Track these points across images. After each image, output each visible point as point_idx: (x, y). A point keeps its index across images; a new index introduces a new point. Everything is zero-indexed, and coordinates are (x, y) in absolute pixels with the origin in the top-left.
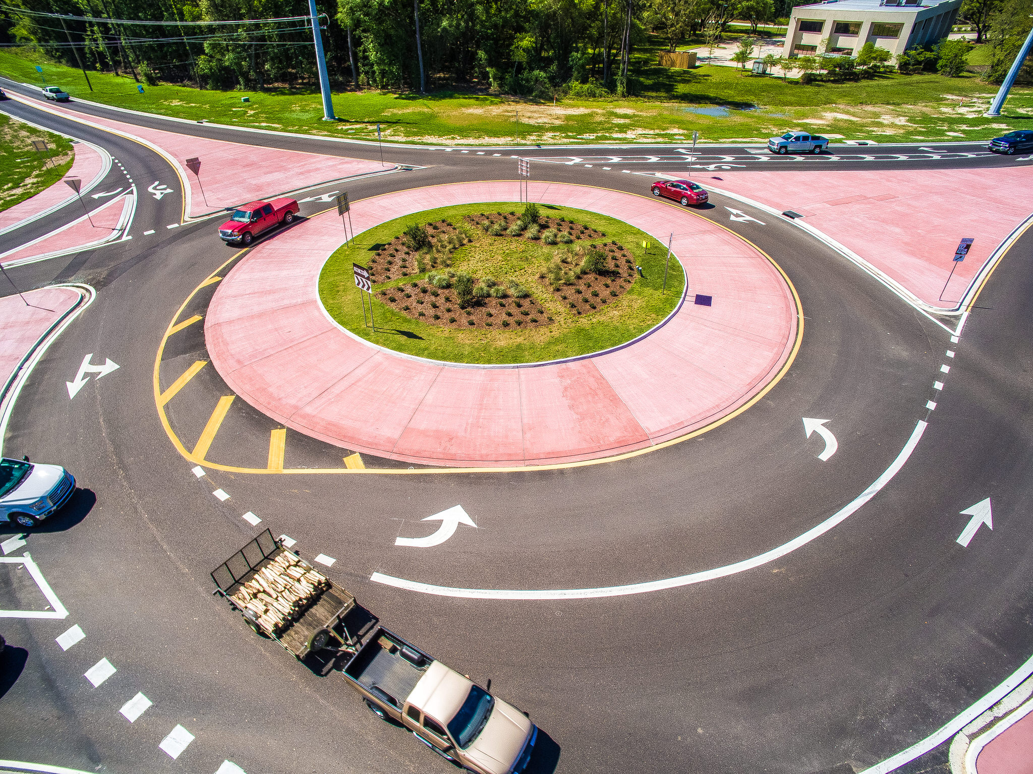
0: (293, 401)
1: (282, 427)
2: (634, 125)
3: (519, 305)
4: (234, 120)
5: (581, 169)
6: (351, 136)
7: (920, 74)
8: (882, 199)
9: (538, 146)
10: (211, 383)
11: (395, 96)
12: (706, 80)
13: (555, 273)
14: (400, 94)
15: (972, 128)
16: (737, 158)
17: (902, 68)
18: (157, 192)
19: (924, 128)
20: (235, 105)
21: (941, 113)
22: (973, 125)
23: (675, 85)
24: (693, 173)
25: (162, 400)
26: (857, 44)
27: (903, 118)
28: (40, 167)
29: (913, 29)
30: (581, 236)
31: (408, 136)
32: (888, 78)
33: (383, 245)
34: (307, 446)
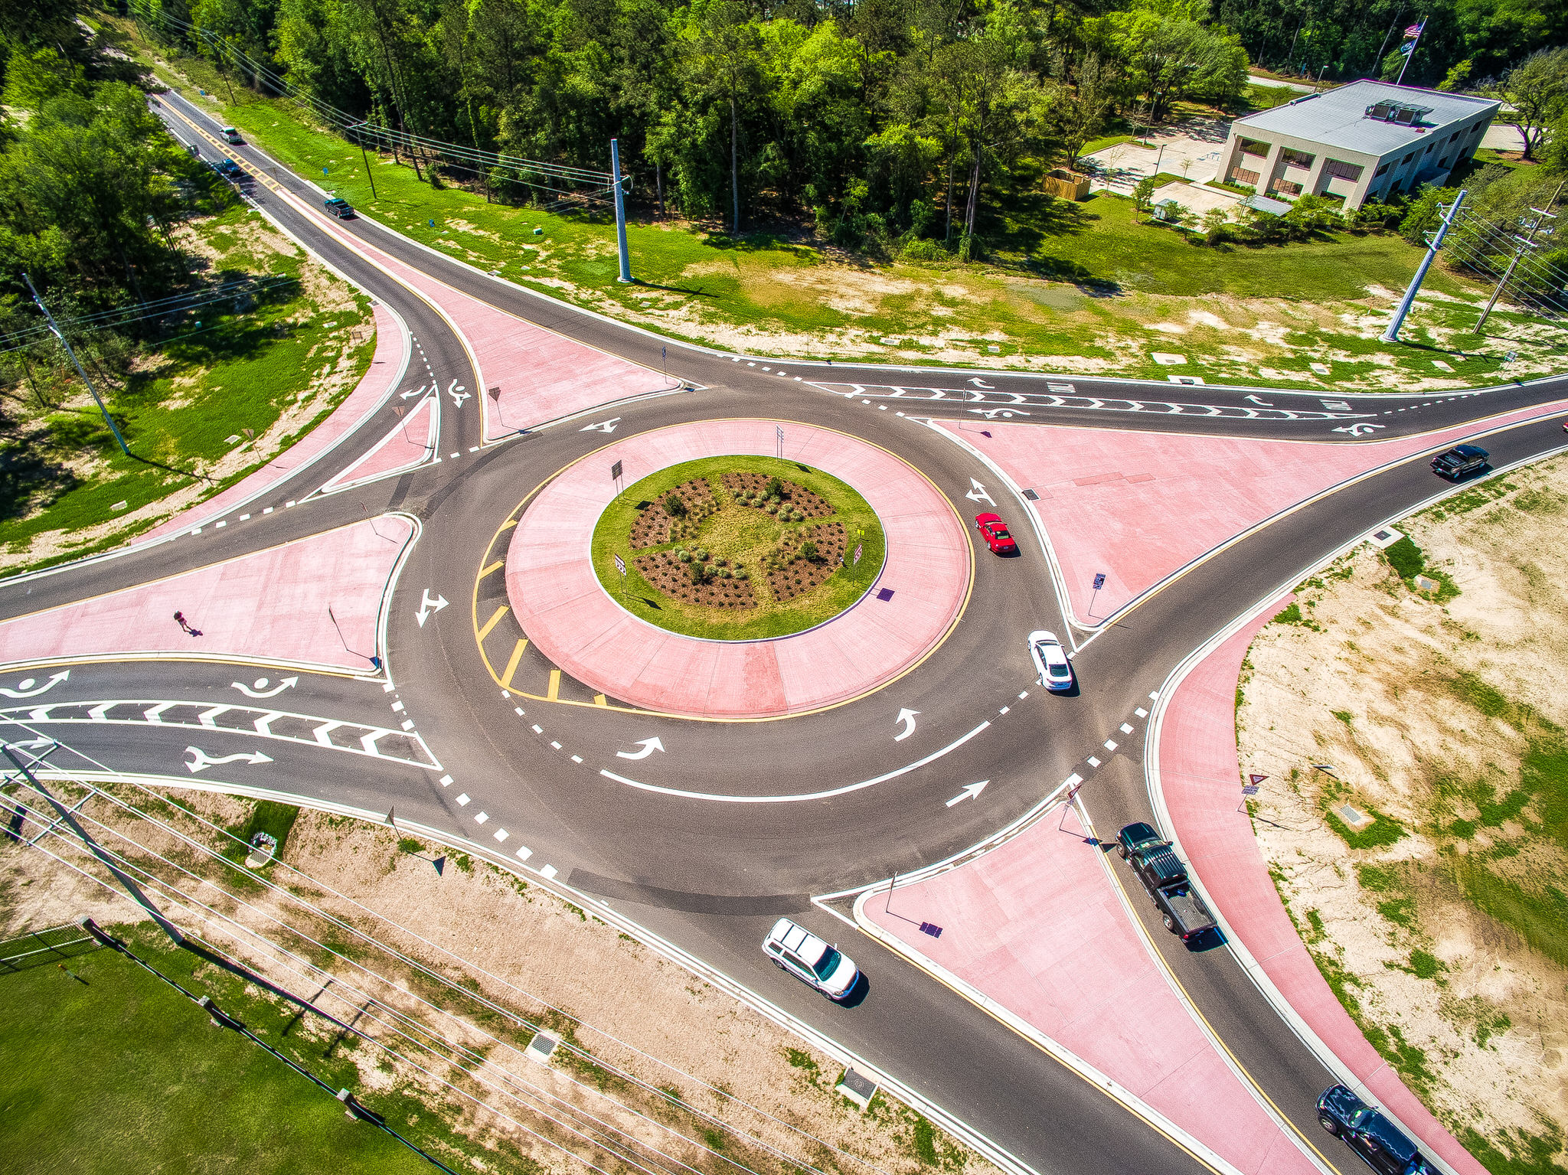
0: (566, 650)
1: (558, 669)
2: (954, 322)
3: (736, 587)
4: (525, 268)
5: (858, 405)
6: (643, 320)
7: (1379, 233)
8: (1136, 480)
9: (829, 361)
10: (513, 626)
11: (705, 237)
12: (1089, 227)
13: (775, 556)
14: (711, 234)
15: (1347, 360)
16: (1029, 399)
17: (1356, 224)
18: (457, 396)
19: (1295, 352)
20: (526, 238)
21: (1337, 323)
22: (1356, 353)
23: (1044, 237)
24: (966, 423)
25: (480, 636)
26: (1307, 179)
27: (1283, 331)
28: (348, 340)
29: (1379, 173)
30: (814, 512)
31: (702, 323)
32: (1328, 240)
33: (649, 503)
34: (573, 686)
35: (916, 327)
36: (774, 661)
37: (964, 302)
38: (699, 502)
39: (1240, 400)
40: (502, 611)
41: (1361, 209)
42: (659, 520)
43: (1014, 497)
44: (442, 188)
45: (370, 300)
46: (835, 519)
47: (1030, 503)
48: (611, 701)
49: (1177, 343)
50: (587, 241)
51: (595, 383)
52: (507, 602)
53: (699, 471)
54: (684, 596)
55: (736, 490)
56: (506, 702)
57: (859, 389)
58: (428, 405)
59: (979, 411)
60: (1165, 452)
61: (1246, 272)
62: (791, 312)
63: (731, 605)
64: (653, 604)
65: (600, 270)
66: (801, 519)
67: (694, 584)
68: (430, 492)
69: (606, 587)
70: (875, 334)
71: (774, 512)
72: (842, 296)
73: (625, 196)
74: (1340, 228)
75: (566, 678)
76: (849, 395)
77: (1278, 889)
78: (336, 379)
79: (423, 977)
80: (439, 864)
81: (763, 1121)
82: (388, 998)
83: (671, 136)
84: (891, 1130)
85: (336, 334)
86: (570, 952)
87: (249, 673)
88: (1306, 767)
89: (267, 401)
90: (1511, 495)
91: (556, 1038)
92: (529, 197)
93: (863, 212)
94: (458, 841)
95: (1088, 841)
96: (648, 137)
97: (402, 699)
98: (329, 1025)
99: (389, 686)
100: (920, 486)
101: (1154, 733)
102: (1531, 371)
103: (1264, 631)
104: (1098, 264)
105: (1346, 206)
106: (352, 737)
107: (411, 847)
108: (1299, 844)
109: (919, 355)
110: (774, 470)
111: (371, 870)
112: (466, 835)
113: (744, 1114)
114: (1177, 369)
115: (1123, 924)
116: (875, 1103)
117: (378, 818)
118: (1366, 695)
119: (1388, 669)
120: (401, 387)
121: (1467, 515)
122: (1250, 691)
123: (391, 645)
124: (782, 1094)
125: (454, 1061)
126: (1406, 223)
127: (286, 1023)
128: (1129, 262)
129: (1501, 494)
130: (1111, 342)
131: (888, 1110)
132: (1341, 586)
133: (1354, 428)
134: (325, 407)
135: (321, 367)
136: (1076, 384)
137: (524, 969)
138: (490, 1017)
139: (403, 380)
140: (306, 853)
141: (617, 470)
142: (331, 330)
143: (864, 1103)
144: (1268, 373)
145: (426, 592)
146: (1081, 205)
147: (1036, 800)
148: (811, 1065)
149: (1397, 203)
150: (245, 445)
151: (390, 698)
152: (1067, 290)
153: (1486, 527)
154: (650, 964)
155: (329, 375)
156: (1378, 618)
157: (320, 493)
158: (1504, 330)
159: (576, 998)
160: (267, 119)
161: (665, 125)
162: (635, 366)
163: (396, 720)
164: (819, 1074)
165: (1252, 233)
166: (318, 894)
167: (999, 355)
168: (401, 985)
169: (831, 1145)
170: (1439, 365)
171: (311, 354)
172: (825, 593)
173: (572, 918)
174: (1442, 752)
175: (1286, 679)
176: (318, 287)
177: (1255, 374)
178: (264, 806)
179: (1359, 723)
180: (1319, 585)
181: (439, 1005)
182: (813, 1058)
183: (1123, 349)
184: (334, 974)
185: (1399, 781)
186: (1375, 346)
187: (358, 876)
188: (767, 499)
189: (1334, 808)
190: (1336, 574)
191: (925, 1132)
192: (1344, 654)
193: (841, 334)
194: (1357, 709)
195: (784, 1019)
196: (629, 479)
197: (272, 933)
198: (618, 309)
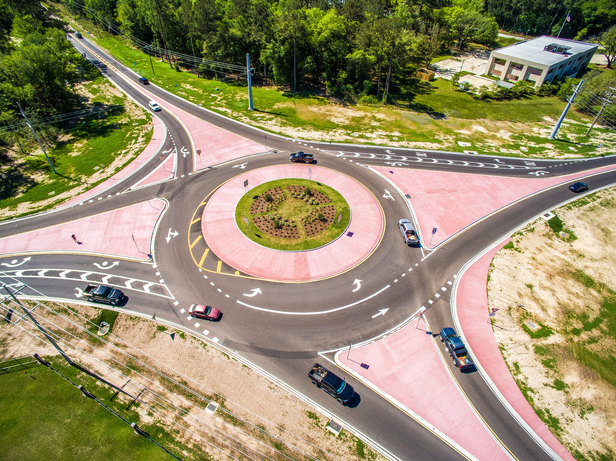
0: (224, 253)
1: (221, 260)
2: (380, 128)
3: (292, 230)
4: (212, 103)
5: (341, 160)
6: (258, 125)
7: (549, 96)
8: (450, 191)
9: (330, 142)
10: (203, 244)
11: (283, 92)
12: (434, 91)
13: (307, 218)
14: (285, 91)
15: (535, 146)
16: (409, 159)
17: (540, 92)
18: (184, 153)
19: (514, 142)
20: (212, 92)
21: (531, 131)
22: (538, 143)
23: (416, 95)
24: (383, 168)
25: (191, 247)
26: (521, 74)
27: (510, 134)
28: (142, 130)
29: (549, 72)
30: (323, 201)
31: (281, 126)
32: (528, 98)
33: (258, 197)
34: (227, 267)
35: (365, 129)
36: (306, 259)
37: (384, 120)
38: (278, 196)
39: (492, 161)
40: (200, 237)
41: (542, 86)
42: (262, 203)
43: (402, 197)
44: (180, 71)
45: (151, 115)
46: (331, 204)
47: (408, 200)
48: (241, 273)
49: (468, 138)
50: (236, 93)
51: (238, 149)
52: (202, 234)
53: (278, 184)
54: (271, 233)
55: (293, 192)
56: (201, 273)
57: (342, 154)
58: (173, 156)
59: (389, 163)
60: (462, 181)
61: (495, 111)
62: (316, 123)
63: (289, 237)
64: (259, 236)
65: (241, 105)
66: (318, 204)
67: (275, 228)
68: (173, 191)
69: (241, 229)
70: (349, 132)
71: (307, 201)
72: (336, 117)
73: (252, 76)
74: (534, 94)
75: (224, 264)
76: (338, 156)
77: (502, 354)
78: (137, 145)
79: (165, 379)
80: (173, 336)
81: (297, 439)
82: (151, 388)
83: (270, 53)
84: (347, 444)
85: (137, 128)
86: (223, 371)
87: (100, 260)
88: (514, 306)
89: (110, 153)
90: (599, 200)
91: (216, 405)
92: (214, 76)
93: (345, 84)
94: (180, 327)
95: (427, 333)
96: (262, 53)
97: (159, 271)
98: (128, 397)
99: (155, 266)
100: (365, 192)
101: (455, 291)
102: (608, 152)
103: (499, 252)
104: (438, 107)
105: (536, 85)
106: (140, 285)
107: (162, 329)
108: (511, 336)
109: (366, 141)
110: (307, 185)
111: (146, 337)
112: (183, 325)
113: (290, 436)
114: (467, 148)
115: (441, 366)
116: (341, 434)
117: (149, 317)
118: (539, 278)
119: (548, 268)
120: (162, 149)
121: (581, 208)
122: (493, 275)
123: (156, 249)
124: (305, 429)
125: (176, 413)
126: (560, 92)
127: (112, 396)
128: (449, 106)
129: (595, 200)
130: (442, 137)
131: (346, 436)
132: (530, 235)
133: (537, 172)
134: (132, 156)
135: (131, 140)
136: (427, 153)
137: (205, 378)
138: (191, 396)
139: (163, 146)
140: (121, 330)
141: (246, 183)
142: (136, 126)
143: (337, 434)
144: (503, 150)
145: (170, 229)
146: (431, 83)
147: (407, 316)
148: (316, 418)
149: (556, 84)
150: (101, 171)
151: (155, 271)
152: (425, 116)
153: (588, 213)
154: (254, 377)
155: (134, 144)
156: (544, 248)
157: (130, 190)
158: (598, 135)
159: (224, 389)
160: (113, 43)
161: (268, 49)
162: (254, 142)
163: (158, 279)
164: (319, 422)
165: (498, 95)
166: (125, 346)
167: (397, 141)
168: (157, 383)
169: (324, 450)
170: (572, 148)
171: (128, 136)
172: (327, 233)
173: (224, 358)
174: (569, 301)
175: (508, 271)
176: (131, 109)
177: (498, 150)
178: (104, 311)
179: (536, 289)
180: (521, 234)
181: (171, 391)
182: (317, 415)
183: (446, 140)
184: (131, 377)
185: (551, 312)
186: (546, 141)
187: (141, 340)
188: (304, 196)
189: (525, 322)
190: (528, 230)
191: (361, 446)
192: (531, 262)
193: (335, 132)
194: (535, 283)
195: (306, 400)
196: (250, 187)
197: (107, 361)
198: (248, 120)
